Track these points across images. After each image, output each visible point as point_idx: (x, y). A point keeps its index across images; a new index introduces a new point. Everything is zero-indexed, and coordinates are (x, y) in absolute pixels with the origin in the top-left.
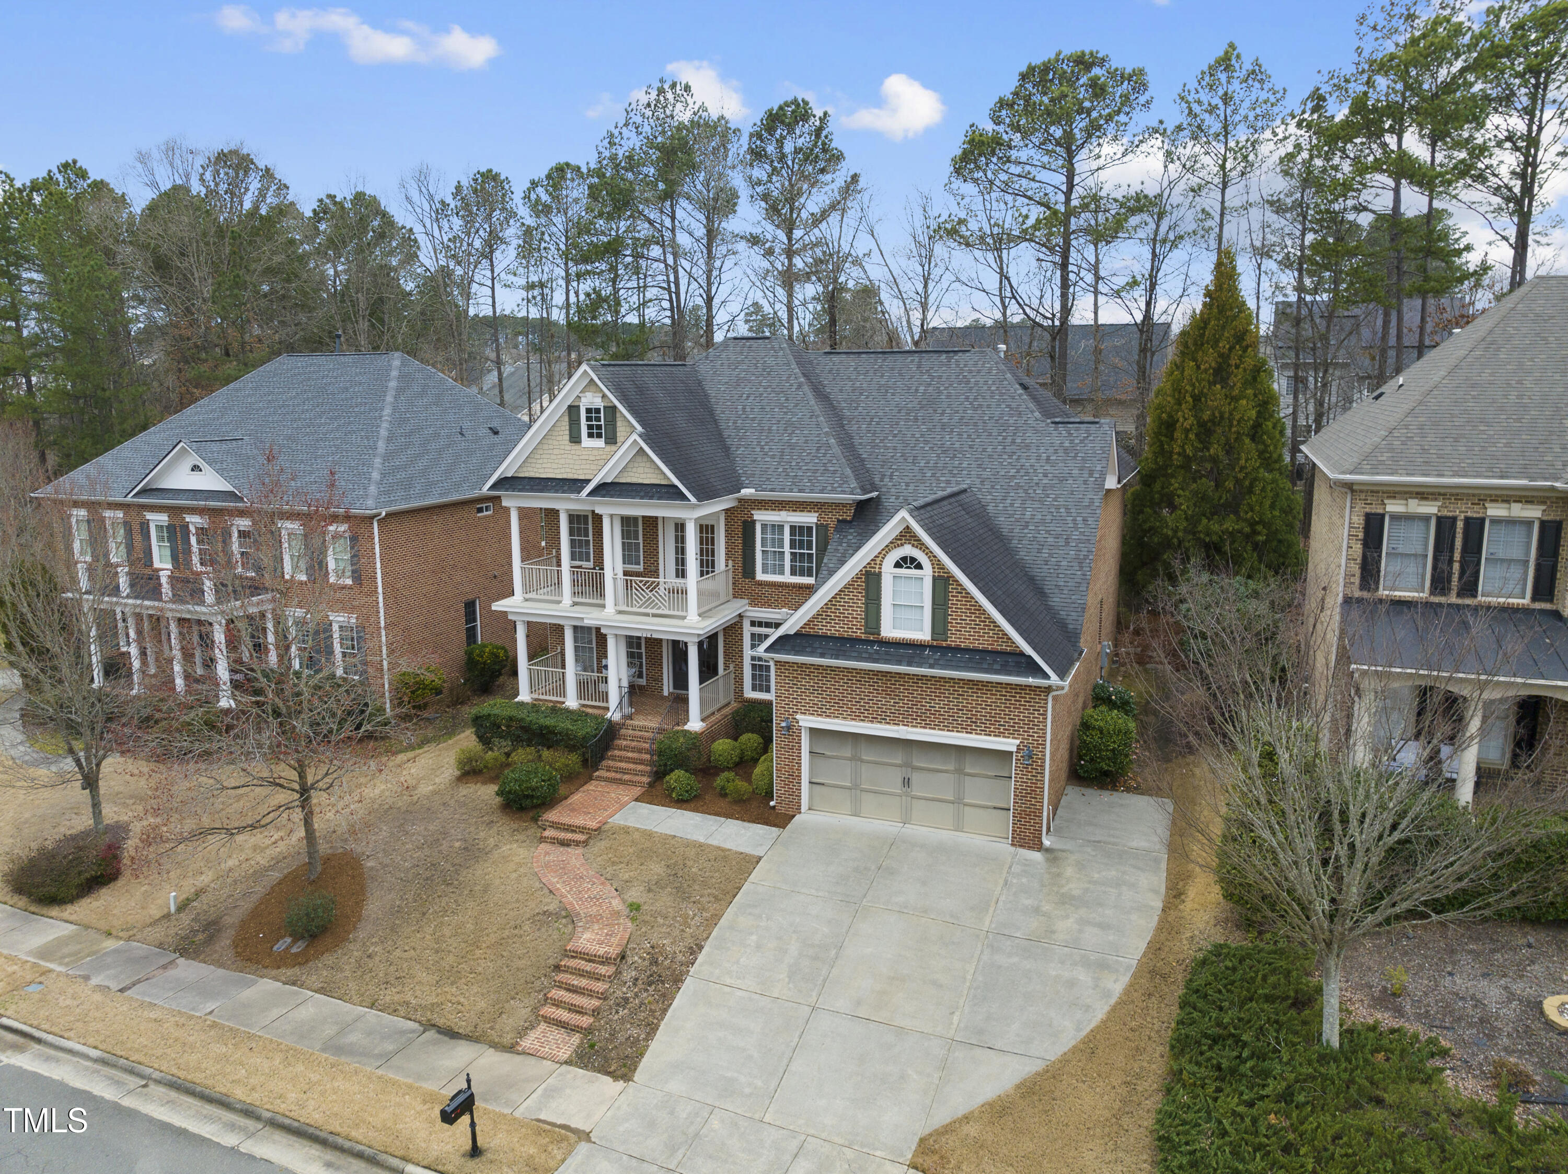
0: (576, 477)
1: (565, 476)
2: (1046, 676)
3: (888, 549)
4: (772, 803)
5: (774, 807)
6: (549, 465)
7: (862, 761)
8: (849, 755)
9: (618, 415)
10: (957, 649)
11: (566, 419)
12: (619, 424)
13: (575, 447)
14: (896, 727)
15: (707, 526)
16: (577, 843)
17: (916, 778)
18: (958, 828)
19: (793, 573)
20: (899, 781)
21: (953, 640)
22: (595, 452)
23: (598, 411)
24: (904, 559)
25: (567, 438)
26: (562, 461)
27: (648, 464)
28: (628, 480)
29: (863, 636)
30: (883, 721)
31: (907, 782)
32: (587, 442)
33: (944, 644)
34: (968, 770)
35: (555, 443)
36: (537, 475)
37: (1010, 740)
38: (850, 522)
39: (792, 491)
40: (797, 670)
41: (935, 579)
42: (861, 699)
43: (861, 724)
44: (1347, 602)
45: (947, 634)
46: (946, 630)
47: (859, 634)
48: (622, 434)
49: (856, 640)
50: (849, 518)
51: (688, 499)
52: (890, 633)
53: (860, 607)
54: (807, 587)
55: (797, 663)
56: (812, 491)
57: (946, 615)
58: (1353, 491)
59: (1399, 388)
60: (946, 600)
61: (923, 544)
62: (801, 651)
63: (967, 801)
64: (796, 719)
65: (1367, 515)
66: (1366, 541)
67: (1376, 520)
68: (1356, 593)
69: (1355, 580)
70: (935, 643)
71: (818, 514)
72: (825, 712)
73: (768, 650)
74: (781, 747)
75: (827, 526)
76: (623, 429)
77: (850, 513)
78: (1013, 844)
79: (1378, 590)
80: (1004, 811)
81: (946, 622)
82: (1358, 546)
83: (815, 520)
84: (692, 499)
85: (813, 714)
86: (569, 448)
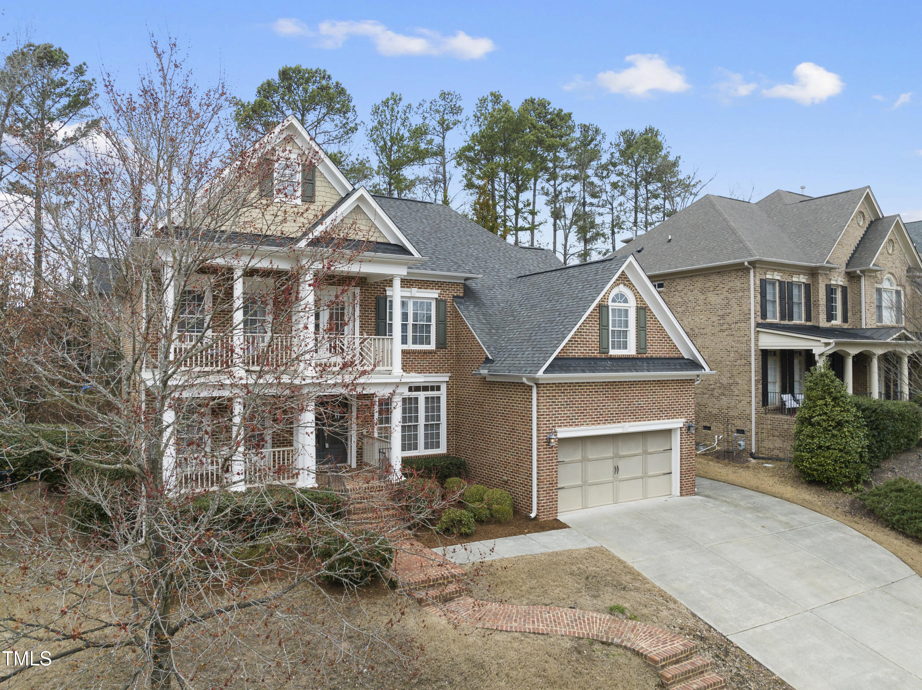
0: (263, 232)
1: (249, 230)
2: (704, 369)
3: (612, 288)
4: (533, 515)
5: (535, 519)
7: (589, 460)
8: (580, 458)
9: (317, 174)
10: (652, 359)
12: (318, 183)
13: (267, 201)
14: (619, 425)
16: (457, 594)
17: (621, 464)
18: (645, 497)
19: (414, 342)
20: (612, 469)
21: (651, 353)
22: (289, 209)
24: (617, 295)
25: (258, 191)
26: (247, 214)
27: (364, 222)
28: (342, 236)
29: (598, 356)
30: (612, 421)
31: (616, 470)
33: (644, 356)
34: (649, 451)
38: (462, 298)
39: (425, 269)
40: (555, 390)
41: (638, 309)
42: (598, 406)
43: (599, 426)
44: (758, 325)
45: (645, 349)
46: (646, 345)
47: (596, 354)
48: (321, 194)
49: (595, 359)
50: (461, 295)
51: (412, 255)
52: (613, 352)
53: (596, 333)
54: (430, 352)
55: (555, 384)
56: (441, 270)
57: (646, 335)
58: (754, 267)
59: (670, 241)
60: (645, 324)
61: (631, 284)
62: (567, 370)
63: (650, 473)
64: (556, 432)
65: (761, 280)
66: (761, 293)
67: (764, 283)
68: (760, 321)
69: (759, 314)
70: (640, 356)
71: (439, 291)
72: (575, 422)
73: (546, 372)
74: (544, 461)
75: (445, 301)
76: (323, 189)
77: (462, 290)
78: (681, 495)
79: (766, 318)
80: (668, 475)
81: (646, 340)
82: (759, 296)
83: (436, 296)
84: (416, 255)
85: (566, 426)
86: (257, 201)
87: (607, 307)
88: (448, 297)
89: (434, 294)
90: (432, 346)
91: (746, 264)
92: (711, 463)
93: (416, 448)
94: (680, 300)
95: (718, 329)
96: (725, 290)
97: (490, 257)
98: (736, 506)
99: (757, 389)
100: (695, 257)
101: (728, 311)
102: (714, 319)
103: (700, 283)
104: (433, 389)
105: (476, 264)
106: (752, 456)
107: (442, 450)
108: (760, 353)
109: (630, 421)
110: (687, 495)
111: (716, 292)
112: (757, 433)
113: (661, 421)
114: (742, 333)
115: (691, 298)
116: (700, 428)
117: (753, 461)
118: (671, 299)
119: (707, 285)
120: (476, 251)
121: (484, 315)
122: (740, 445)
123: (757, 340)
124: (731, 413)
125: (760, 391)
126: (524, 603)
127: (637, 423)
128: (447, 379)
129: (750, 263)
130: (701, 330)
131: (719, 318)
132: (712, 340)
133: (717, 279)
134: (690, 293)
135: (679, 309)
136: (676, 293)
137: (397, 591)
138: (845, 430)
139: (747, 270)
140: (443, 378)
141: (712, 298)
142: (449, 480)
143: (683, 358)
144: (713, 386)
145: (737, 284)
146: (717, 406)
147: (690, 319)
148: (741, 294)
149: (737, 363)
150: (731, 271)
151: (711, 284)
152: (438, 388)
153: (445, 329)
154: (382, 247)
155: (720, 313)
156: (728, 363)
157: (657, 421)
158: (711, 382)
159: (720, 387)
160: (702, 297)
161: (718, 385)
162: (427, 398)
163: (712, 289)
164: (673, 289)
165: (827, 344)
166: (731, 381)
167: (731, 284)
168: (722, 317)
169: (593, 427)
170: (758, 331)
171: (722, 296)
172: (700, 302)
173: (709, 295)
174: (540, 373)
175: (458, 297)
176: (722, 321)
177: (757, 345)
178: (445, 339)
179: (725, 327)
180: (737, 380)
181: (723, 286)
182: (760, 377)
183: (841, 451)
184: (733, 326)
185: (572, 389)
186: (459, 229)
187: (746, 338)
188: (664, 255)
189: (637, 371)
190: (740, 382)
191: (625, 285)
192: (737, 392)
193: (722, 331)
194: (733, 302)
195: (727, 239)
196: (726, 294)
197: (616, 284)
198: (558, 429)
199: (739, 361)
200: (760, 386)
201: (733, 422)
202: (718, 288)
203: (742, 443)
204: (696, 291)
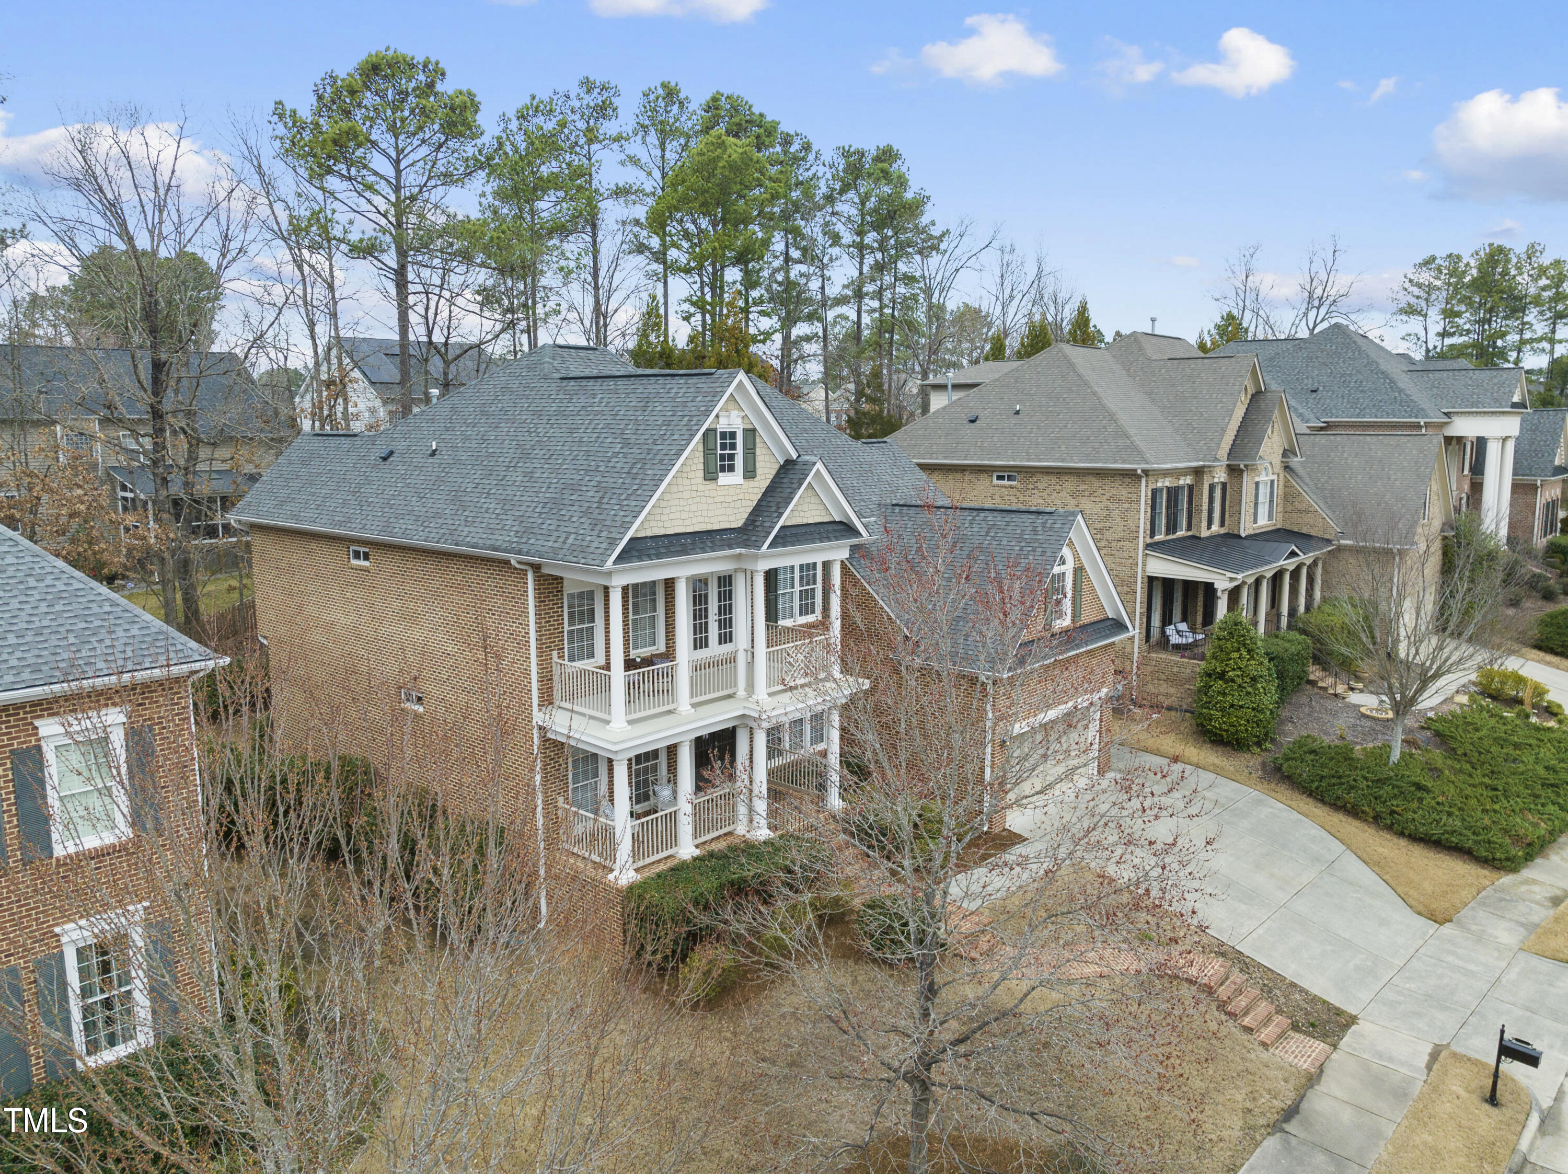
0: (709, 527)
1: (696, 528)
2: (1128, 630)
4: (985, 829)
6: (677, 515)
9: (757, 440)
10: (1083, 627)
11: (701, 447)
12: (758, 452)
13: (711, 485)
15: (725, 578)
21: (1083, 620)
22: (732, 491)
23: (733, 435)
25: (701, 474)
26: (694, 508)
27: (813, 500)
28: (794, 522)
29: (1044, 634)
32: (722, 478)
33: (1075, 626)
35: (686, 482)
36: (663, 532)
41: (1075, 571)
42: (1041, 693)
44: (1147, 546)
45: (1078, 615)
46: (1079, 611)
52: (1056, 626)
53: (1043, 608)
57: (1079, 597)
58: (1146, 476)
59: (1017, 413)
60: (1080, 585)
65: (1153, 489)
66: (1151, 506)
67: (1154, 493)
68: (1150, 541)
69: (1148, 529)
70: (1072, 627)
72: (1026, 715)
78: (1098, 774)
79: (1154, 536)
81: (1080, 606)
82: (1149, 510)
86: (701, 488)
90: (817, 616)
91: (1139, 472)
94: (1041, 501)
96: (1105, 497)
99: (1141, 624)
100: (1063, 448)
101: (1108, 524)
103: (1070, 484)
106: (1133, 702)
108: (1148, 581)
109: (1065, 703)
110: (1101, 772)
111: (1093, 499)
112: (1139, 676)
113: (1088, 696)
114: (1126, 554)
117: (1136, 710)
118: (1027, 498)
123: (1144, 565)
125: (1144, 624)
127: (1070, 703)
129: (1143, 471)
133: (1096, 483)
136: (1035, 491)
138: (1259, 686)
139: (1139, 478)
141: (1088, 506)
143: (1111, 619)
145: (1123, 492)
148: (1126, 506)
150: (1116, 476)
151: (1086, 487)
154: (825, 527)
155: (1098, 525)
157: (1085, 697)
160: (1073, 502)
163: (1087, 494)
164: (1031, 486)
165: (1232, 579)
167: (1114, 492)
168: (1100, 531)
170: (1147, 554)
171: (1101, 505)
173: (1083, 500)
176: (1098, 536)
177: (1144, 571)
181: (1102, 492)
182: (1145, 610)
183: (1253, 709)
184: (1114, 544)
187: (1130, 561)
188: (1014, 435)
194: (1116, 514)
196: (1106, 503)
200: (1145, 620)
202: (1096, 494)
204: (1063, 494)
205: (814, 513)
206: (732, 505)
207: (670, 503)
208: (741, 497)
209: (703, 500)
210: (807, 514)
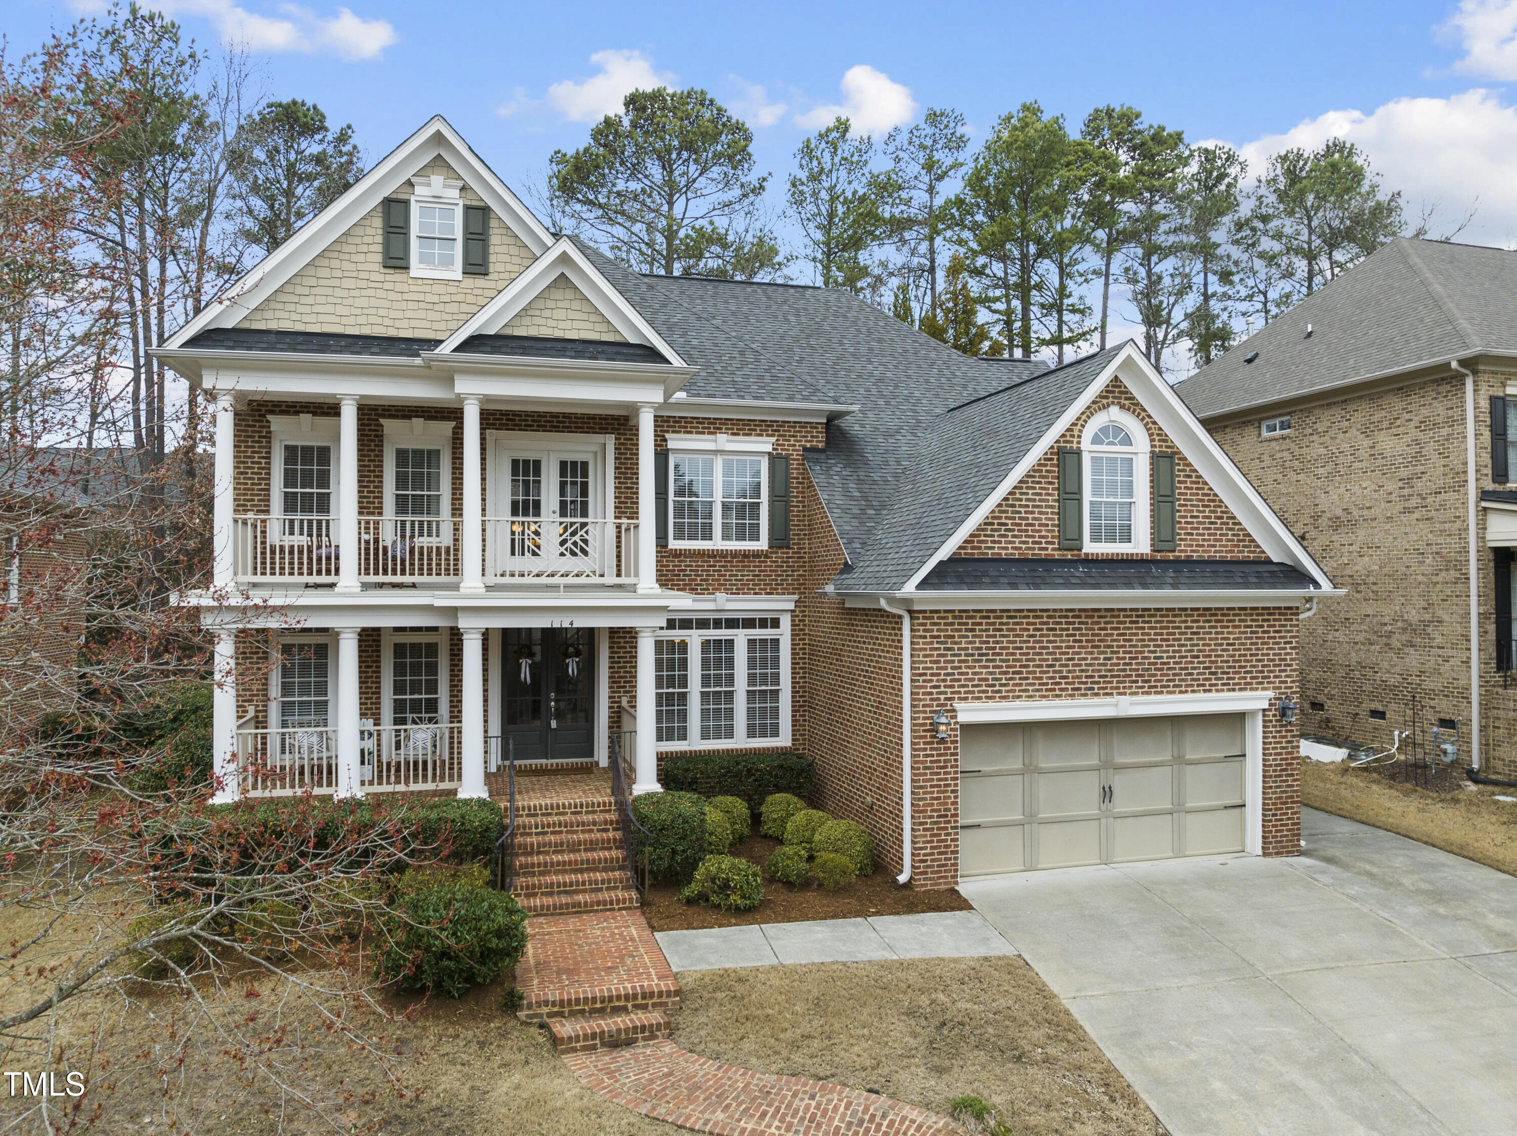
0: (392, 333)
1: (366, 331)
2: (1317, 585)
3: (1088, 412)
4: (902, 878)
5: (908, 885)
6: (330, 309)
7: (1041, 772)
8: (1019, 766)
9: (493, 223)
10: (1189, 562)
11: (378, 222)
12: (494, 240)
13: (398, 276)
14: (1108, 699)
15: (574, 464)
16: (650, 1032)
17: (1119, 782)
18: (1179, 854)
19: (726, 537)
20: (1096, 793)
21: (1184, 549)
22: (438, 289)
23: (447, 214)
24: (1104, 430)
25: (379, 258)
26: (363, 302)
27: (576, 305)
28: (533, 332)
29: (1057, 555)
30: (1090, 692)
31: (1107, 793)
32: (417, 269)
33: (1171, 556)
34: (1189, 756)
35: (346, 266)
36: (299, 327)
37: (1259, 693)
38: (821, 451)
39: (743, 397)
40: (952, 624)
41: (1156, 458)
42: (1056, 660)
43: (1057, 702)
44: (1485, 495)
45: (1173, 540)
46: (1174, 534)
47: (1052, 551)
48: (501, 258)
49: (1048, 562)
50: (820, 445)
51: (668, 362)
52: (1090, 548)
53: (1051, 507)
54: (757, 554)
55: (953, 611)
56: (773, 399)
57: (1173, 511)
58: (1475, 372)
59: (1310, 334)
60: (1173, 488)
61: (1138, 404)
62: (975, 583)
63: (1189, 805)
64: (954, 711)
65: (1491, 398)
66: (1492, 428)
67: (1500, 404)
68: (1490, 486)
69: (1489, 471)
70: (1159, 556)
71: (774, 439)
72: (999, 691)
73: (923, 585)
74: (925, 768)
75: (787, 458)
76: (504, 249)
77: (822, 437)
78: (1265, 854)
79: (1507, 481)
80: (1237, 810)
81: (1174, 522)
82: (1487, 434)
83: (769, 448)
84: (676, 362)
85: (979, 698)
86: (381, 278)
87: (1078, 453)
88: (794, 448)
89: (765, 444)
90: (762, 544)
91: (1454, 365)
92: (1375, 787)
93: (730, 734)
94: (1323, 451)
95: (1399, 507)
96: (1412, 424)
97: (909, 377)
98: (1388, 885)
99: (1483, 633)
100: (1352, 362)
101: (1421, 468)
102: (1391, 486)
103: (1361, 414)
104: (763, 623)
105: (874, 391)
106: (1472, 775)
107: (784, 740)
108: (1491, 556)
109: (1136, 693)
110: (1277, 854)
111: (1395, 431)
112: (1483, 729)
113: (1214, 695)
114: (1450, 514)
115: (1345, 446)
116: (1363, 715)
117: (1472, 787)
118: (1305, 450)
119: (1375, 418)
120: (881, 368)
121: (860, 481)
122: (1445, 752)
123: (1482, 527)
124: (1429, 684)
125: (1492, 636)
126: (774, 1068)
127: (1152, 697)
128: (792, 606)
129: (1463, 362)
130: (1365, 512)
131: (1400, 484)
132: (1387, 532)
133: (1397, 404)
134: (1341, 436)
135: (1321, 471)
136: (1315, 437)
137: (522, 1014)
139: (1460, 379)
140: (783, 603)
141: (1387, 442)
142: (770, 798)
143: (1269, 562)
144: (1389, 628)
145: (1439, 409)
146: (1397, 669)
147: (1343, 490)
148: (1445, 431)
149: (1439, 579)
150: (1425, 383)
151: (1383, 413)
152: (775, 623)
153: (787, 511)
154: (610, 349)
155: (1404, 473)
156: (1420, 578)
157: (1202, 695)
158: (1386, 619)
159: (1404, 629)
160: (1367, 443)
161: (1400, 624)
162: (751, 642)
163: (1385, 424)
164: (1309, 431)
166: (1428, 617)
167: (1425, 412)
168: (1408, 481)
169: (1044, 702)
170: (1485, 509)
171: (1407, 439)
172: (1363, 454)
173: (1381, 436)
174: (910, 588)
175: (814, 450)
176: (1406, 492)
177: (1481, 538)
178: (787, 530)
179: (1414, 502)
180: (1440, 613)
181: (1408, 416)
182: (1491, 607)
184: (1430, 500)
185: (994, 624)
186: (858, 330)
187: (1458, 524)
188: (1294, 364)
189: (1145, 586)
190: (1446, 618)
191: (1122, 407)
192: (1439, 640)
193: (1407, 511)
194: (1430, 449)
195: (1422, 320)
196: (1414, 433)
197: (1099, 404)
198: (957, 705)
199: (1443, 574)
200: (1492, 628)
201: (1432, 703)
202: (1398, 422)
203: (1449, 748)
204: (1353, 432)
205: (576, 324)
206: (437, 307)
207: (314, 291)
208: (459, 298)
209: (381, 294)
210: (561, 325)
